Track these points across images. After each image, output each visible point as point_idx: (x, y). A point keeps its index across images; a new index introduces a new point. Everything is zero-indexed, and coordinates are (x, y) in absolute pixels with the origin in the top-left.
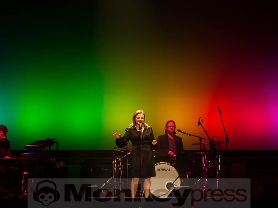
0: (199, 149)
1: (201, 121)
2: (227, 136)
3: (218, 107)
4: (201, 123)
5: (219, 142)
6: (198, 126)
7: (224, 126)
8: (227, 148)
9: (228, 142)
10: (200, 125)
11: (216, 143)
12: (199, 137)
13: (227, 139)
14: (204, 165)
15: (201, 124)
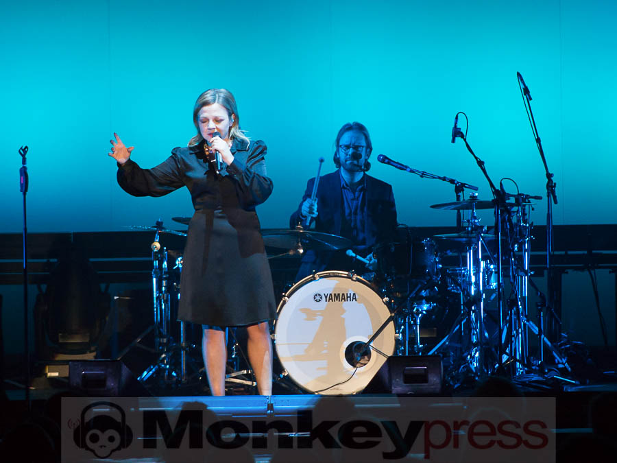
0: (455, 224)
1: (461, 125)
2: (549, 176)
3: (519, 75)
4: (463, 131)
5: (522, 199)
6: (453, 141)
7: (538, 140)
8: (549, 216)
9: (555, 197)
10: (458, 139)
11: (512, 200)
12: (452, 181)
13: (551, 187)
14: (473, 279)
15: (462, 136)
